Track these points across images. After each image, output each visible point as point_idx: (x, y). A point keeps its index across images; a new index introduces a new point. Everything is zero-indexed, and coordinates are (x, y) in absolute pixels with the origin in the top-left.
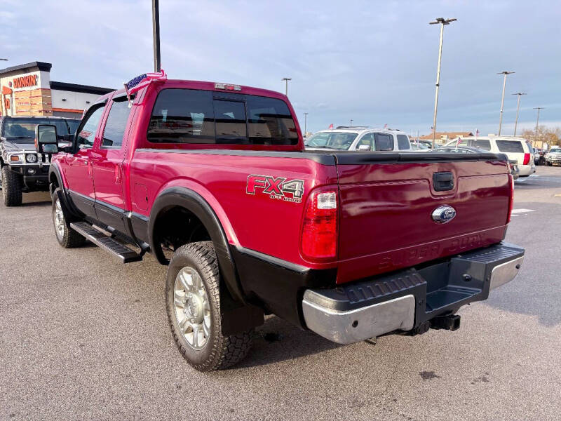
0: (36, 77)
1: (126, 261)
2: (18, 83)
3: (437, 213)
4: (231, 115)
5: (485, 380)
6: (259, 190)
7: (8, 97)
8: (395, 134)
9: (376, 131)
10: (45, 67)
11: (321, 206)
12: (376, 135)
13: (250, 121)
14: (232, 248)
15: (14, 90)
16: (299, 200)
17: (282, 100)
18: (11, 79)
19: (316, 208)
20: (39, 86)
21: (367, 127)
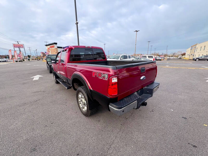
0: (54, 46)
1: (68, 89)
2: (51, 47)
3: (142, 78)
4: (90, 53)
5: (153, 111)
6: (96, 76)
7: (49, 50)
8: (128, 55)
9: (124, 55)
10: (56, 44)
11: (113, 81)
12: (124, 56)
13: (94, 54)
14: (90, 90)
15: (50, 48)
16: (107, 80)
17: (101, 49)
18: (49, 46)
19: (112, 82)
20: (55, 47)
21: (122, 54)
